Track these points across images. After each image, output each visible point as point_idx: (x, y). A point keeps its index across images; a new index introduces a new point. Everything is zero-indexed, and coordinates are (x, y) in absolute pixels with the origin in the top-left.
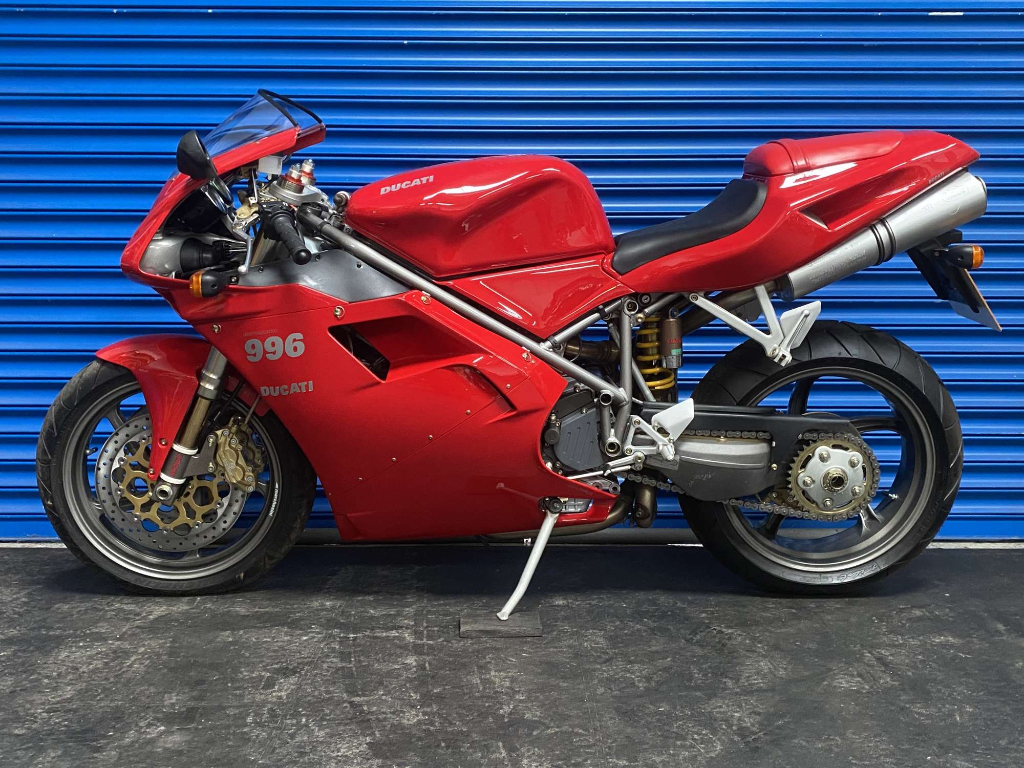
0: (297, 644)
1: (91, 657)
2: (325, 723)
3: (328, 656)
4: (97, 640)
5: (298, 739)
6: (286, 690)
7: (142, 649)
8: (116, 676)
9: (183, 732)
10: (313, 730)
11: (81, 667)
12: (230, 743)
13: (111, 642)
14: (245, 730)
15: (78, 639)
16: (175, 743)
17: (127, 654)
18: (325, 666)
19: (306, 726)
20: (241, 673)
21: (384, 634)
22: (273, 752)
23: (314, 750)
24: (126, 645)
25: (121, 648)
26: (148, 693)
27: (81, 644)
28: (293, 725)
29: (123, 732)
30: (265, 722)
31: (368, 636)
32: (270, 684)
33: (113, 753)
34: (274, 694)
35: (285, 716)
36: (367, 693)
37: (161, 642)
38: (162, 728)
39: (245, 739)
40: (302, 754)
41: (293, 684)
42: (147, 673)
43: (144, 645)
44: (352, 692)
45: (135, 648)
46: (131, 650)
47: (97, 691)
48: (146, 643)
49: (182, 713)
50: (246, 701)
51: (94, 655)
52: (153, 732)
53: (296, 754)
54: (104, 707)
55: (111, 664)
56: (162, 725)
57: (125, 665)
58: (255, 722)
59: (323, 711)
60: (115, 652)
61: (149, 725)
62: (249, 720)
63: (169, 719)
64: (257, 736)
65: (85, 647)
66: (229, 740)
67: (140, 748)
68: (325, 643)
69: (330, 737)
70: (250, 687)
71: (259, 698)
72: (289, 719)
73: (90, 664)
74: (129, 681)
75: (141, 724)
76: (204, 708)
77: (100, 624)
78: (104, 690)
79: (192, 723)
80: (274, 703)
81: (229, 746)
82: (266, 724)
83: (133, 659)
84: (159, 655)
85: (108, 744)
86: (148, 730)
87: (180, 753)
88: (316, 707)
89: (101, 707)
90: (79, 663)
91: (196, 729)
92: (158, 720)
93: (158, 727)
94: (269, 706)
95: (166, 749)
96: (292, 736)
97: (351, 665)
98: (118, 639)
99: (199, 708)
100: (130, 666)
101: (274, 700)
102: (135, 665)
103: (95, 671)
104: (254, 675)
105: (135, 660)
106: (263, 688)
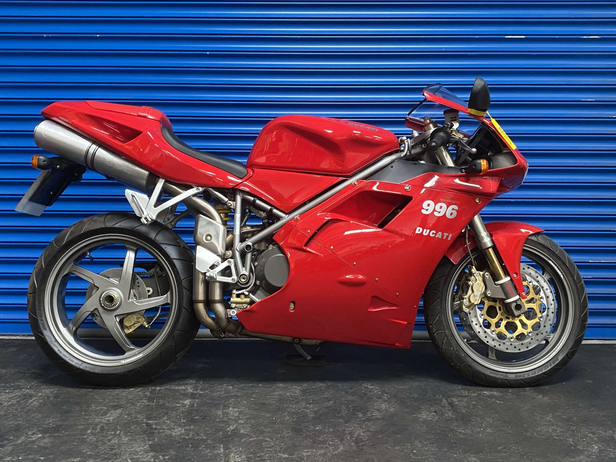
0: (127, 392)
1: (11, 398)
2: (129, 434)
3: (141, 399)
4: (16, 389)
5: (112, 442)
6: (113, 417)
7: (40, 394)
8: (22, 408)
9: (51, 438)
10: (122, 437)
11: (4, 403)
12: (75, 443)
13: (24, 390)
14: (85, 437)
15: (6, 388)
16: (45, 443)
17: (31, 396)
18: (139, 404)
19: (119, 435)
20: (91, 407)
21: (177, 388)
22: (97, 448)
23: (120, 447)
24: (32, 392)
25: (29, 394)
26: (37, 417)
27: (7, 391)
28: (111, 435)
29: (18, 437)
30: (97, 433)
31: (167, 389)
32: (105, 414)
33: (10, 448)
34: (106, 418)
35: (109, 430)
36: (157, 418)
37: (51, 390)
38: (40, 435)
39: (84, 441)
40: (112, 450)
41: (118, 414)
42: (39, 406)
43: (42, 392)
44: (149, 418)
45: (36, 393)
46: (34, 394)
47: (9, 416)
48: (43, 391)
49: (53, 428)
50: (90, 422)
51: (13, 397)
52: (34, 438)
53: (109, 450)
54: (11, 424)
55: (21, 402)
56: (40, 434)
57: (28, 402)
58: (92, 433)
59: (131, 427)
60: (25, 395)
61: (33, 434)
62: (89, 431)
63: (44, 431)
64: (90, 440)
65: (9, 393)
67: (25, 445)
68: (141, 392)
69: (130, 441)
70: (94, 415)
71: (97, 420)
72: (111, 431)
73: (9, 401)
74: (29, 410)
75: (30, 433)
76: (66, 425)
77: (21, 381)
78: (13, 415)
79: (57, 433)
80: (104, 423)
81: (74, 445)
83: (33, 399)
84: (49, 397)
85: (8, 443)
86: (32, 436)
87: (46, 448)
88: (126, 426)
89: (9, 424)
90: (4, 401)
91: (58, 436)
92: (39, 431)
93: (39, 435)
94: (102, 425)
95: (39, 446)
96: (110, 440)
97: (153, 404)
98: (29, 389)
99: (63, 425)
100: (31, 403)
101: (105, 421)
102: (34, 402)
103: (12, 405)
104: (98, 408)
105: (35, 400)
106: (100, 416)
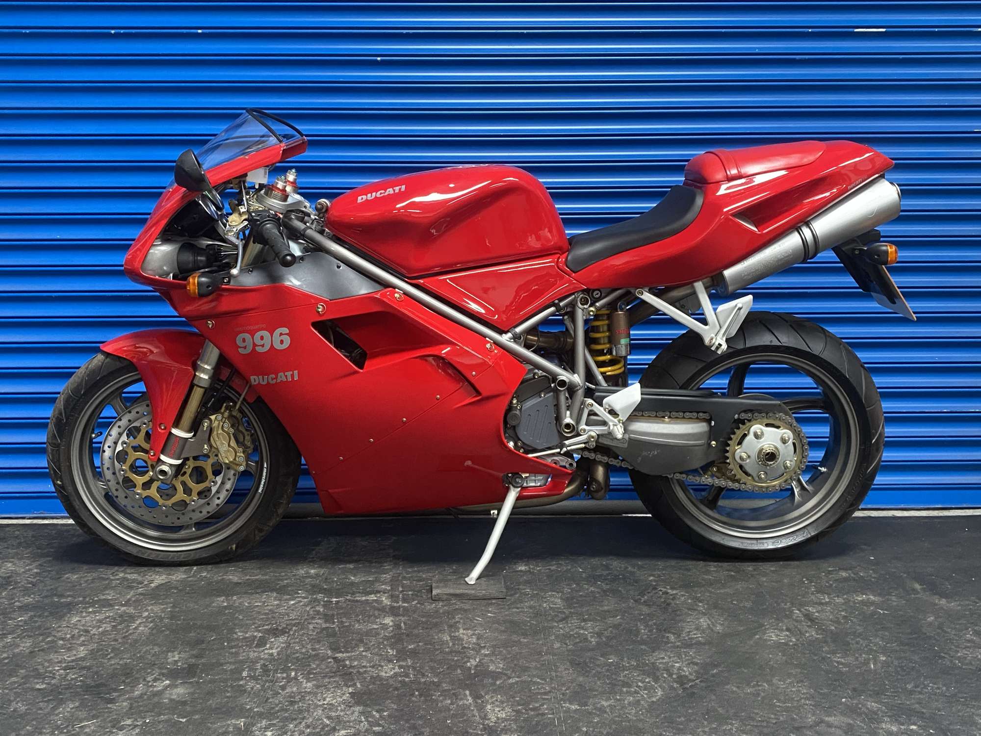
1: (100, 621)
2: (312, 676)
3: (313, 618)
4: (104, 606)
5: (288, 690)
6: (277, 648)
7: (146, 614)
8: (124, 637)
9: (186, 685)
10: (302, 682)
11: (92, 630)
12: (228, 694)
13: (117, 607)
14: (241, 683)
15: (87, 605)
16: (178, 695)
17: (132, 618)
18: (311, 627)
19: (296, 678)
20: (236, 633)
21: (364, 598)
22: (266, 701)
23: (302, 699)
24: (131, 611)
25: (127, 613)
26: (153, 652)
27: (91, 610)
28: (283, 678)
29: (133, 686)
30: (259, 675)
31: (349, 600)
32: (262, 643)
33: (124, 704)
34: (266, 651)
35: (276, 671)
36: (349, 650)
37: (162, 607)
38: (168, 682)
39: (242, 691)
40: (292, 703)
41: (283, 643)
42: (151, 634)
43: (147, 610)
44: (336, 649)
45: (140, 612)
46: (136, 614)
47: (107, 651)
48: (149, 608)
49: (184, 669)
50: (241, 658)
51: (103, 619)
52: (159, 686)
53: (287, 703)
54: (114, 664)
55: (119, 627)
56: (167, 679)
57: (131, 628)
58: (249, 676)
59: (310, 665)
60: (121, 616)
61: (155, 680)
62: (245, 674)
63: (174, 674)
64: (252, 688)
65: (94, 612)
66: (228, 692)
67: (149, 699)
68: (310, 606)
69: (317, 688)
70: (244, 646)
71: (252, 655)
72: (280, 673)
73: (99, 627)
74: (136, 641)
75: (149, 679)
76: (204, 664)
77: (107, 592)
78: (114, 650)
79: (194, 677)
80: (266, 659)
81: (227, 697)
82: (260, 678)
83: (138, 622)
84: (161, 619)
85: (120, 696)
86: (155, 684)
87: (184, 703)
88: (303, 663)
89: (111, 665)
90: (90, 626)
91: (197, 682)
92: (163, 674)
93: (164, 681)
94: (262, 662)
95: (171, 700)
96: (283, 688)
97: (334, 626)
98: (124, 605)
99: (199, 665)
100: (136, 628)
101: (266, 656)
102: (141, 628)
103: (104, 633)
104: (247, 635)
105: (140, 623)
106: (255, 647)
